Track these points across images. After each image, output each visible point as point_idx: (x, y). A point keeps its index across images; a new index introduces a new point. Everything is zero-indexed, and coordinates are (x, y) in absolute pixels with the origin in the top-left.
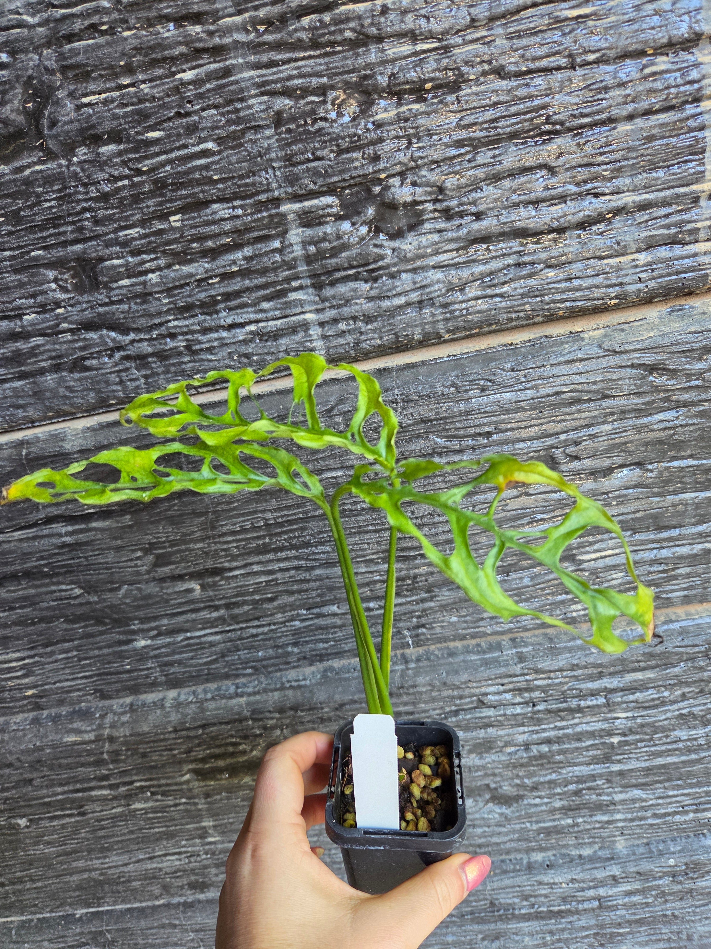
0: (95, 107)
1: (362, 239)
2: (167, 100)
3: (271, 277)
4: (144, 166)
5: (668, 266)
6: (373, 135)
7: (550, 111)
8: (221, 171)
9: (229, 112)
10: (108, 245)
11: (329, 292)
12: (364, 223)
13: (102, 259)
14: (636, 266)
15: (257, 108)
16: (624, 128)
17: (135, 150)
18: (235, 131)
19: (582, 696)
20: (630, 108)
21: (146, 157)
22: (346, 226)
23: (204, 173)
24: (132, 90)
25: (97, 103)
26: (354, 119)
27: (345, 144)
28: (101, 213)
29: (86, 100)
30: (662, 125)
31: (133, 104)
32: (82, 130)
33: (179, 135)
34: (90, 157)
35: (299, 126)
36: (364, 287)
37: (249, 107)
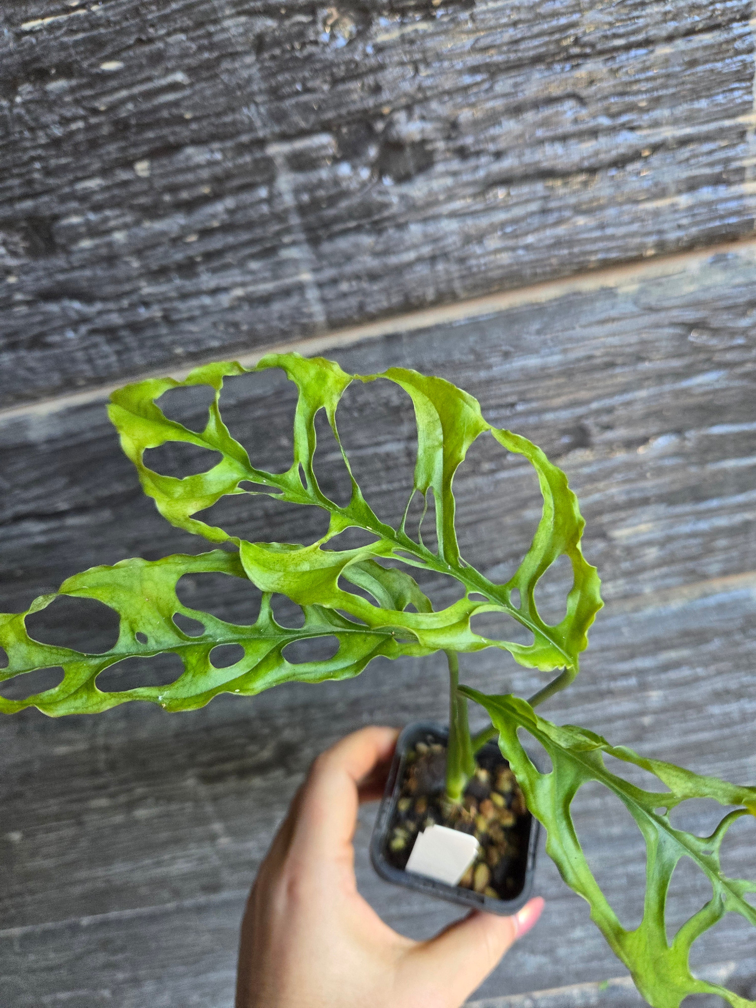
0: (39, 35)
1: (363, 185)
2: (125, 24)
3: (258, 232)
4: (101, 105)
5: (711, 211)
6: (373, 61)
7: (579, 31)
8: (193, 107)
9: (199, 37)
10: (64, 199)
11: (327, 247)
12: (366, 165)
13: (56, 218)
14: (676, 211)
15: (233, 31)
16: (663, 50)
17: (90, 85)
18: (208, 60)
19: (614, 677)
20: (671, 26)
21: (104, 93)
22: (344, 169)
23: (175, 111)
24: (82, 12)
25: (40, 31)
26: (351, 42)
27: (341, 72)
28: (53, 162)
29: (26, 26)
30: (706, 48)
31: (84, 30)
32: (25, 64)
33: (141, 67)
34: (36, 95)
35: (284, 51)
36: (367, 240)
37: (224, 30)
